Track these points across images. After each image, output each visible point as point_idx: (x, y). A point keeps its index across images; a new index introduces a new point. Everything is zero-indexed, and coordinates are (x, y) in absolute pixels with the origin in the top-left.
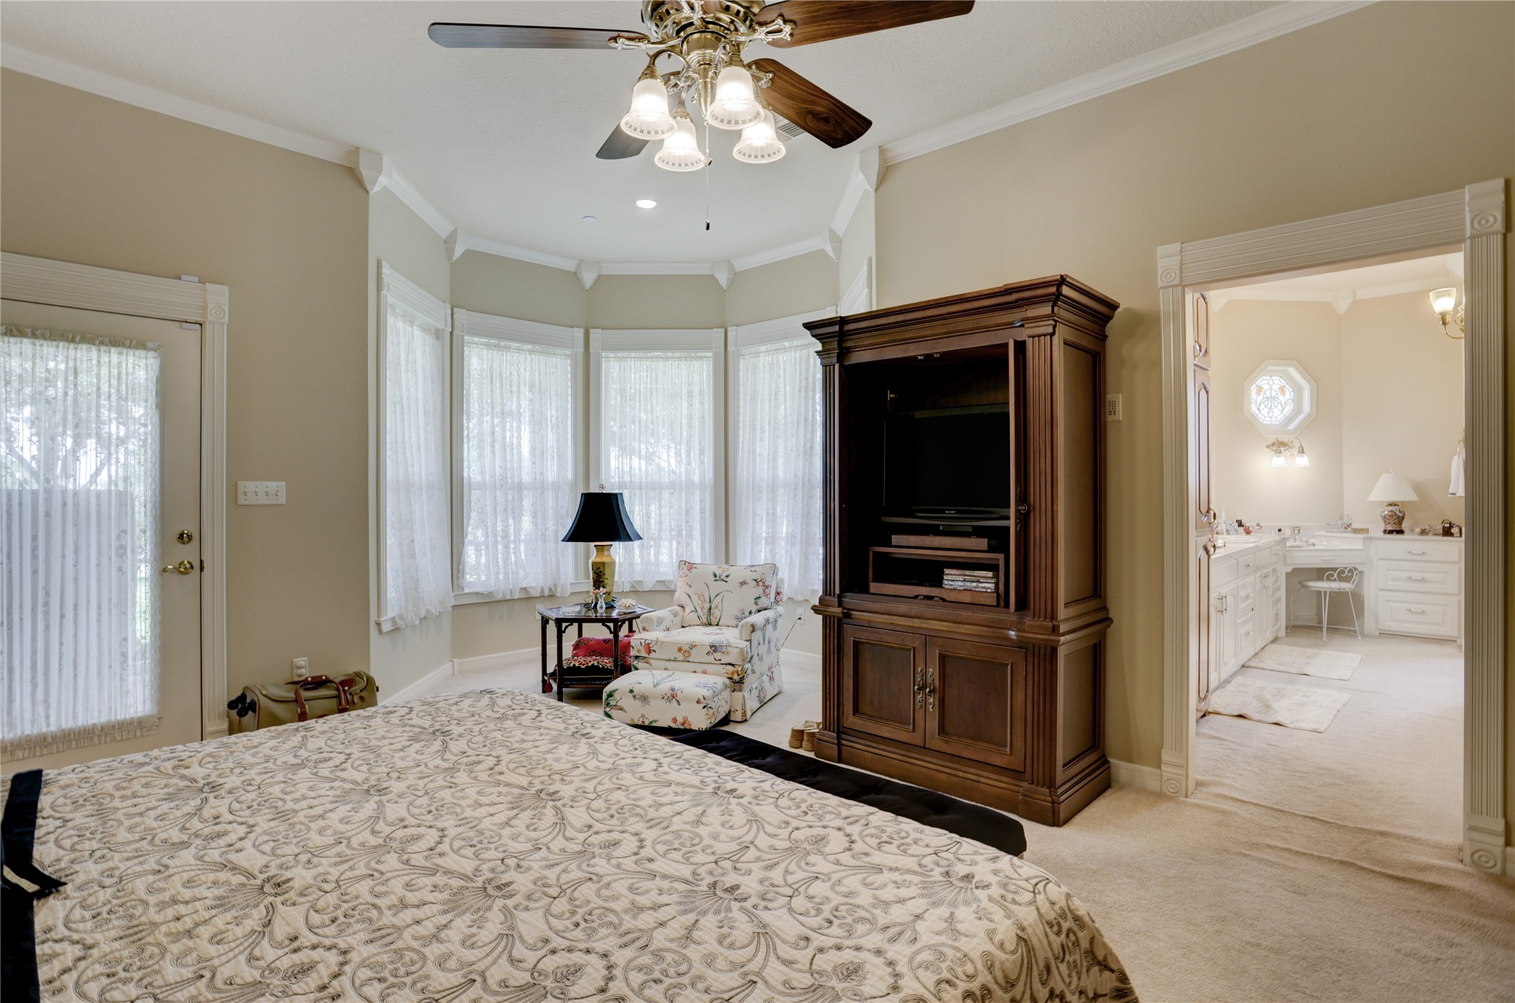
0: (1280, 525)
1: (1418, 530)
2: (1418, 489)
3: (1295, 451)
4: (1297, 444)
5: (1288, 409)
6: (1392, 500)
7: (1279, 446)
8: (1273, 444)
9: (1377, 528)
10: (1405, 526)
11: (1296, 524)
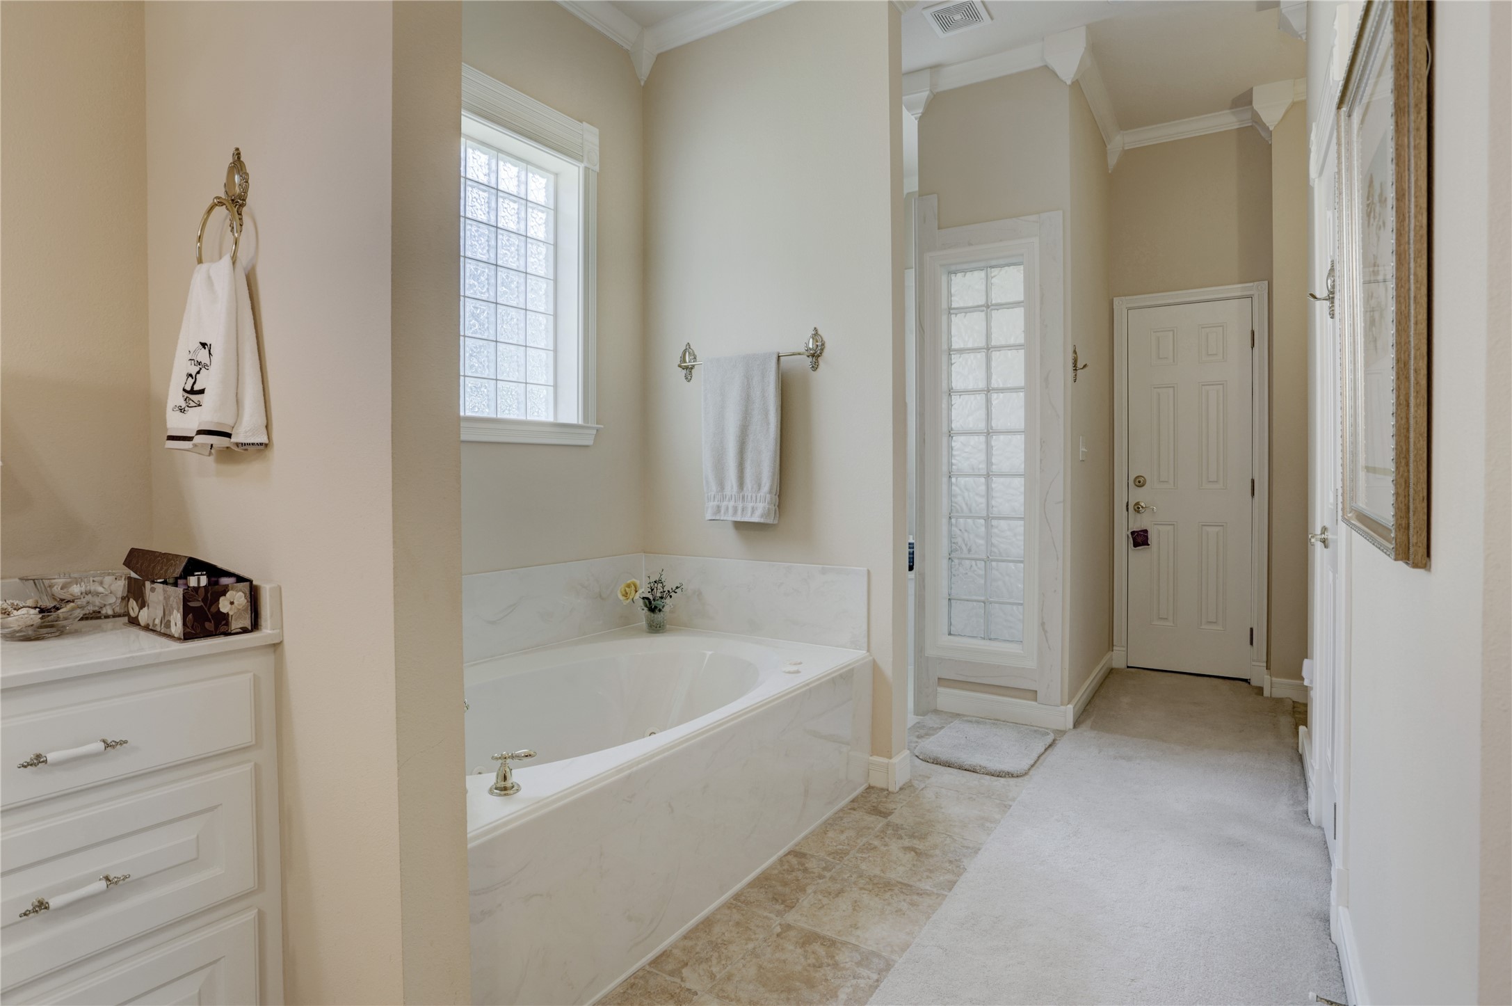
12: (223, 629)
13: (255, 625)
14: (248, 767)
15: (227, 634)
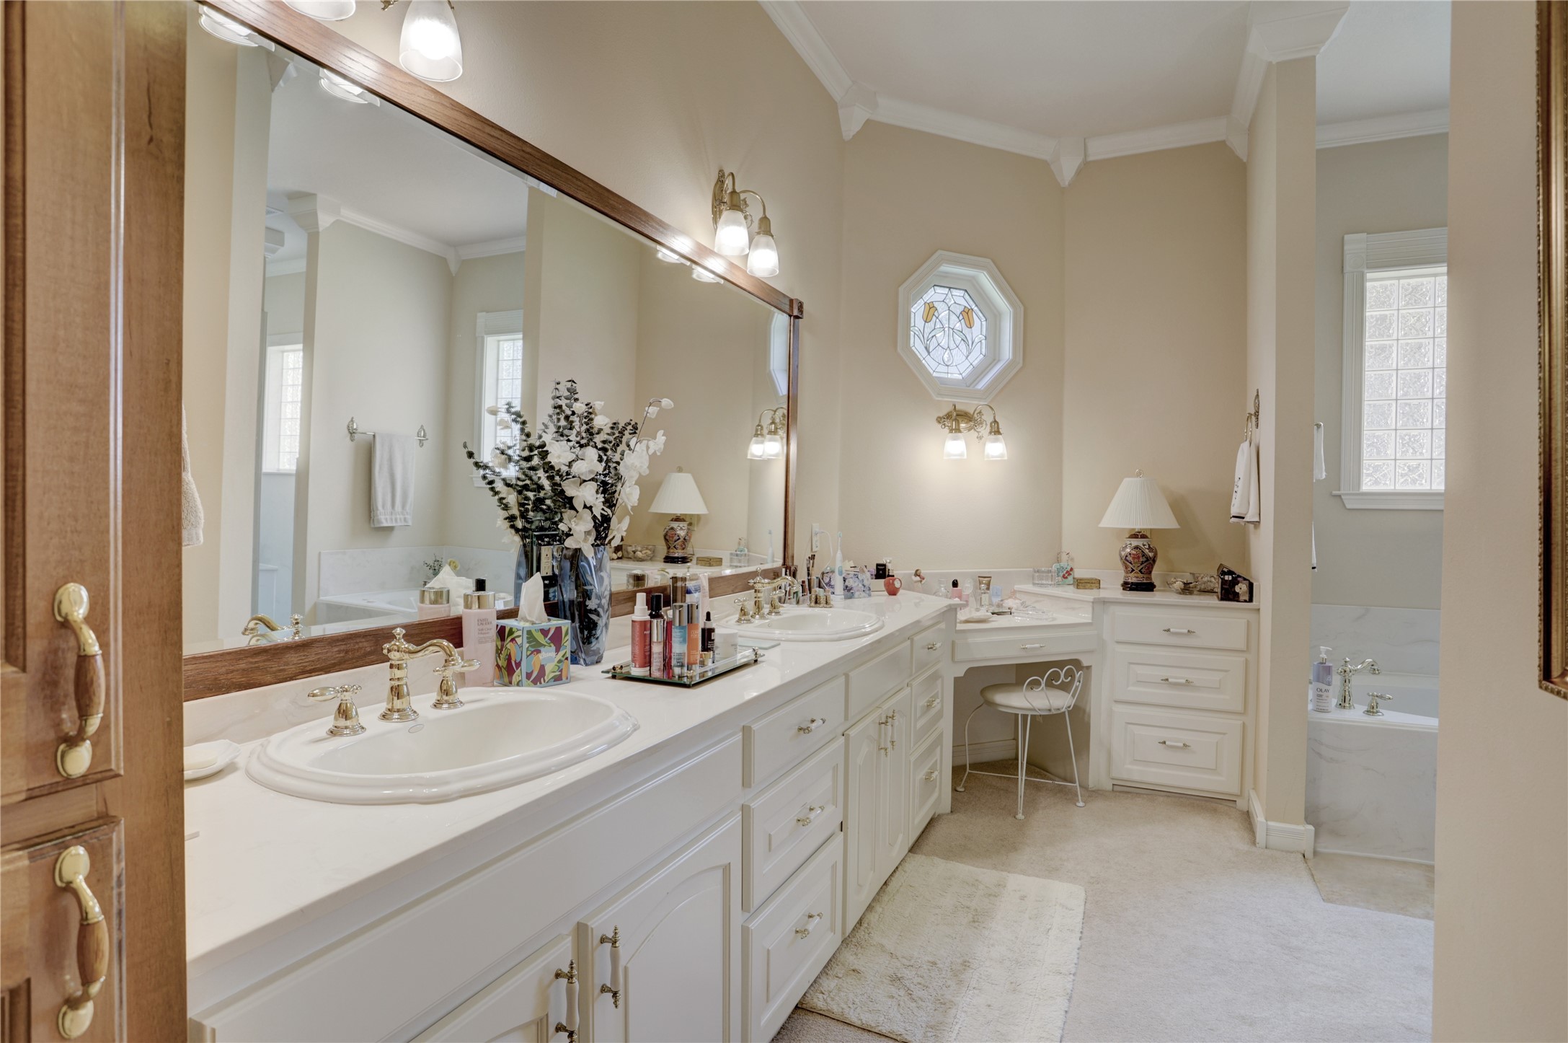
0: (955, 571)
1: (1179, 585)
2: (1178, 506)
3: (984, 430)
4: (988, 418)
5: (977, 357)
6: (1138, 526)
7: (957, 419)
8: (948, 416)
9: (1113, 577)
10: (1156, 576)
11: (984, 570)
12: (1236, 599)
13: (1251, 600)
14: (1244, 659)
15: (1238, 601)
